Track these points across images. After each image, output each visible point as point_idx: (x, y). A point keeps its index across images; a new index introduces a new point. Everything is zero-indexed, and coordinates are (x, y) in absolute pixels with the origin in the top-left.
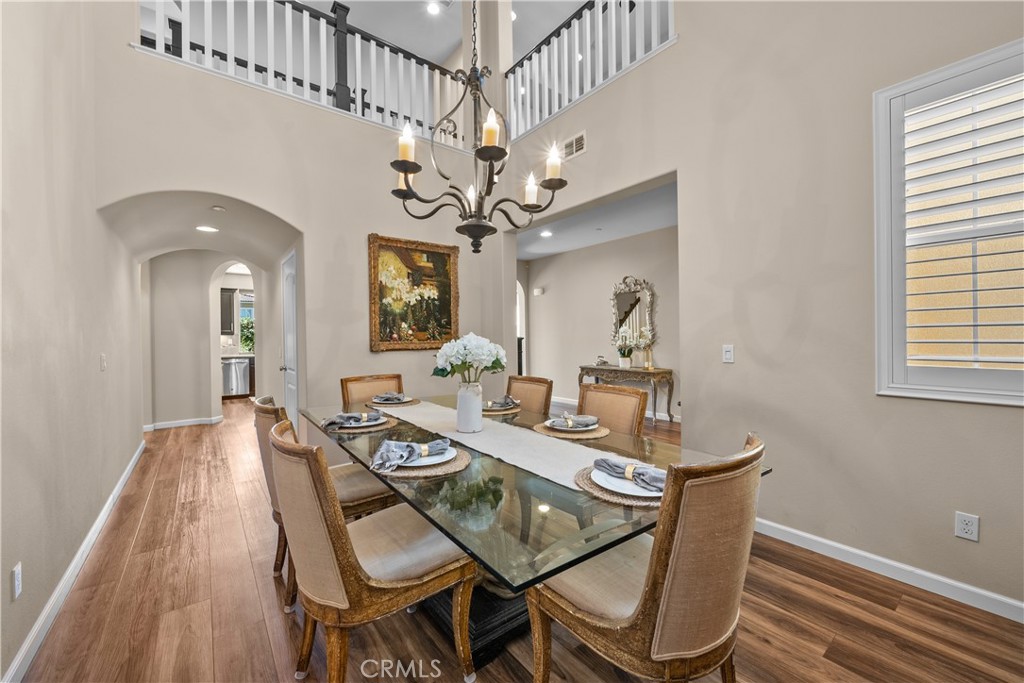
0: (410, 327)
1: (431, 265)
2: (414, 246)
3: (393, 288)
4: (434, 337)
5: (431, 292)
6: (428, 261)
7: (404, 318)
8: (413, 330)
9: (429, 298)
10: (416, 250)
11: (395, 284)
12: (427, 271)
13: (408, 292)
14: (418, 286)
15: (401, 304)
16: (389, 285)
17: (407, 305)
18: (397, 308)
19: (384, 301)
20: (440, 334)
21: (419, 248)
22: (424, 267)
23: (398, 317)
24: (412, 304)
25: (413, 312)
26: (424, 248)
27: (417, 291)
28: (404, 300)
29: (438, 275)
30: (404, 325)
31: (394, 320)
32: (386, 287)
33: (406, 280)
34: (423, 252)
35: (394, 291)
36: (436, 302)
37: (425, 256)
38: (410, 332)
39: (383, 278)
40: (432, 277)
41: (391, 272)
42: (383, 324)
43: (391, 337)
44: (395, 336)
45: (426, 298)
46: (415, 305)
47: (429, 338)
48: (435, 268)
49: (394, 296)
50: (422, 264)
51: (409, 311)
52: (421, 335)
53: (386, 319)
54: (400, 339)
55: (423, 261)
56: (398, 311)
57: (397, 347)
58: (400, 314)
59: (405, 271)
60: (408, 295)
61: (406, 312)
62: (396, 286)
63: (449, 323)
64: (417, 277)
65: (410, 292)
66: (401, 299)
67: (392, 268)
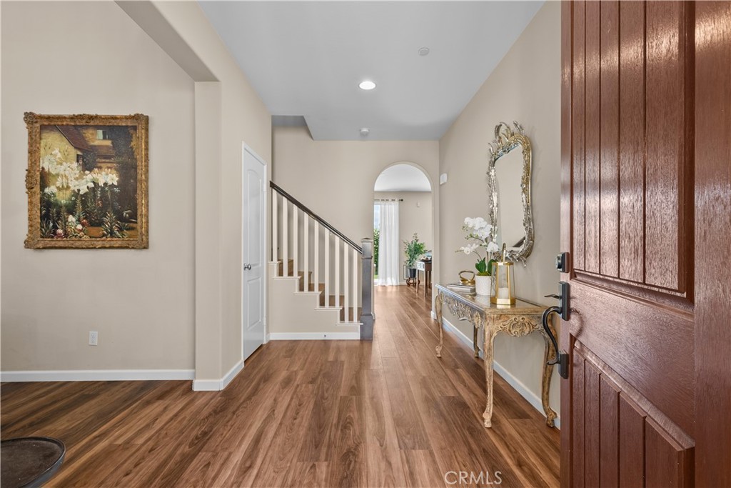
0: (79, 221)
1: (108, 143)
2: (83, 123)
3: (58, 175)
4: (112, 234)
5: (108, 177)
6: (104, 138)
7: (71, 211)
8: (83, 225)
9: (105, 184)
10: (87, 127)
11: (61, 169)
12: (103, 152)
13: (77, 179)
14: (91, 170)
15: (68, 193)
16: (53, 172)
17: (76, 194)
18: (63, 198)
19: (47, 190)
20: (120, 230)
21: (92, 123)
22: (99, 146)
23: (63, 209)
24: (81, 193)
25: (84, 203)
26: (97, 122)
27: (89, 176)
28: (72, 188)
29: (119, 154)
30: (71, 218)
31: (58, 213)
32: (49, 174)
33: (75, 165)
34: (97, 127)
35: (60, 178)
36: (116, 190)
37: (100, 133)
38: (80, 227)
39: (45, 164)
40: (109, 157)
41: (55, 155)
42: (45, 217)
43: (55, 233)
44: (60, 231)
45: (101, 184)
46: (86, 194)
47: (104, 235)
48: (114, 146)
49: (58, 184)
50: (96, 143)
51: (78, 202)
52: (94, 230)
53: (48, 211)
54: (66, 234)
55: (97, 139)
56: (63, 202)
57: (61, 244)
58: (66, 206)
59: (73, 153)
60: (77, 183)
61: (74, 203)
62: (62, 172)
63: (134, 215)
64: (88, 160)
65: (81, 177)
66: (68, 187)
67: (57, 151)
